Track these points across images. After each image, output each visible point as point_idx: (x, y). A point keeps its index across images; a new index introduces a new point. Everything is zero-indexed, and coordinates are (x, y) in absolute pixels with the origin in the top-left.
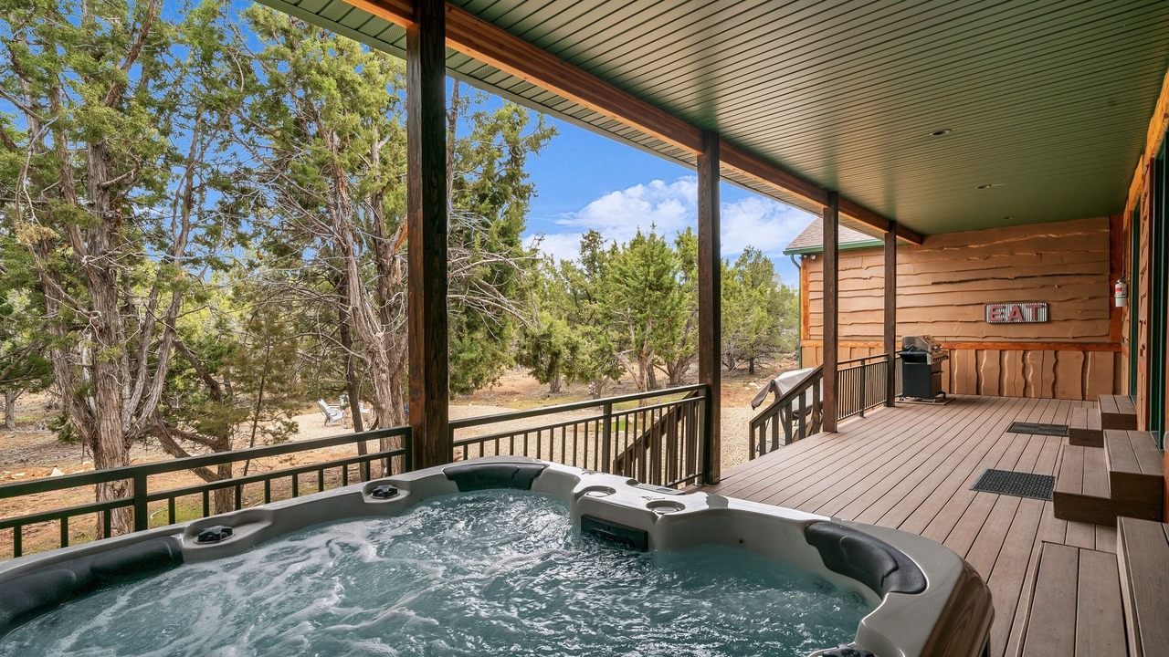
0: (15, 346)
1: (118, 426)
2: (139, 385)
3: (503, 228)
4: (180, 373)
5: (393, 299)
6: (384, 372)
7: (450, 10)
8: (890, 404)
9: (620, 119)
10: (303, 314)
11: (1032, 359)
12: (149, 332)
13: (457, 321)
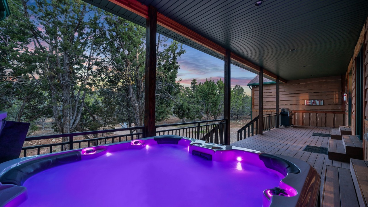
0: (44, 106)
1: (68, 126)
2: (75, 116)
3: (170, 77)
4: (85, 114)
5: (141, 95)
6: (138, 114)
7: (158, 14)
8: (277, 127)
9: (203, 45)
10: (117, 99)
11: (318, 115)
12: (77, 102)
13: (158, 102)
